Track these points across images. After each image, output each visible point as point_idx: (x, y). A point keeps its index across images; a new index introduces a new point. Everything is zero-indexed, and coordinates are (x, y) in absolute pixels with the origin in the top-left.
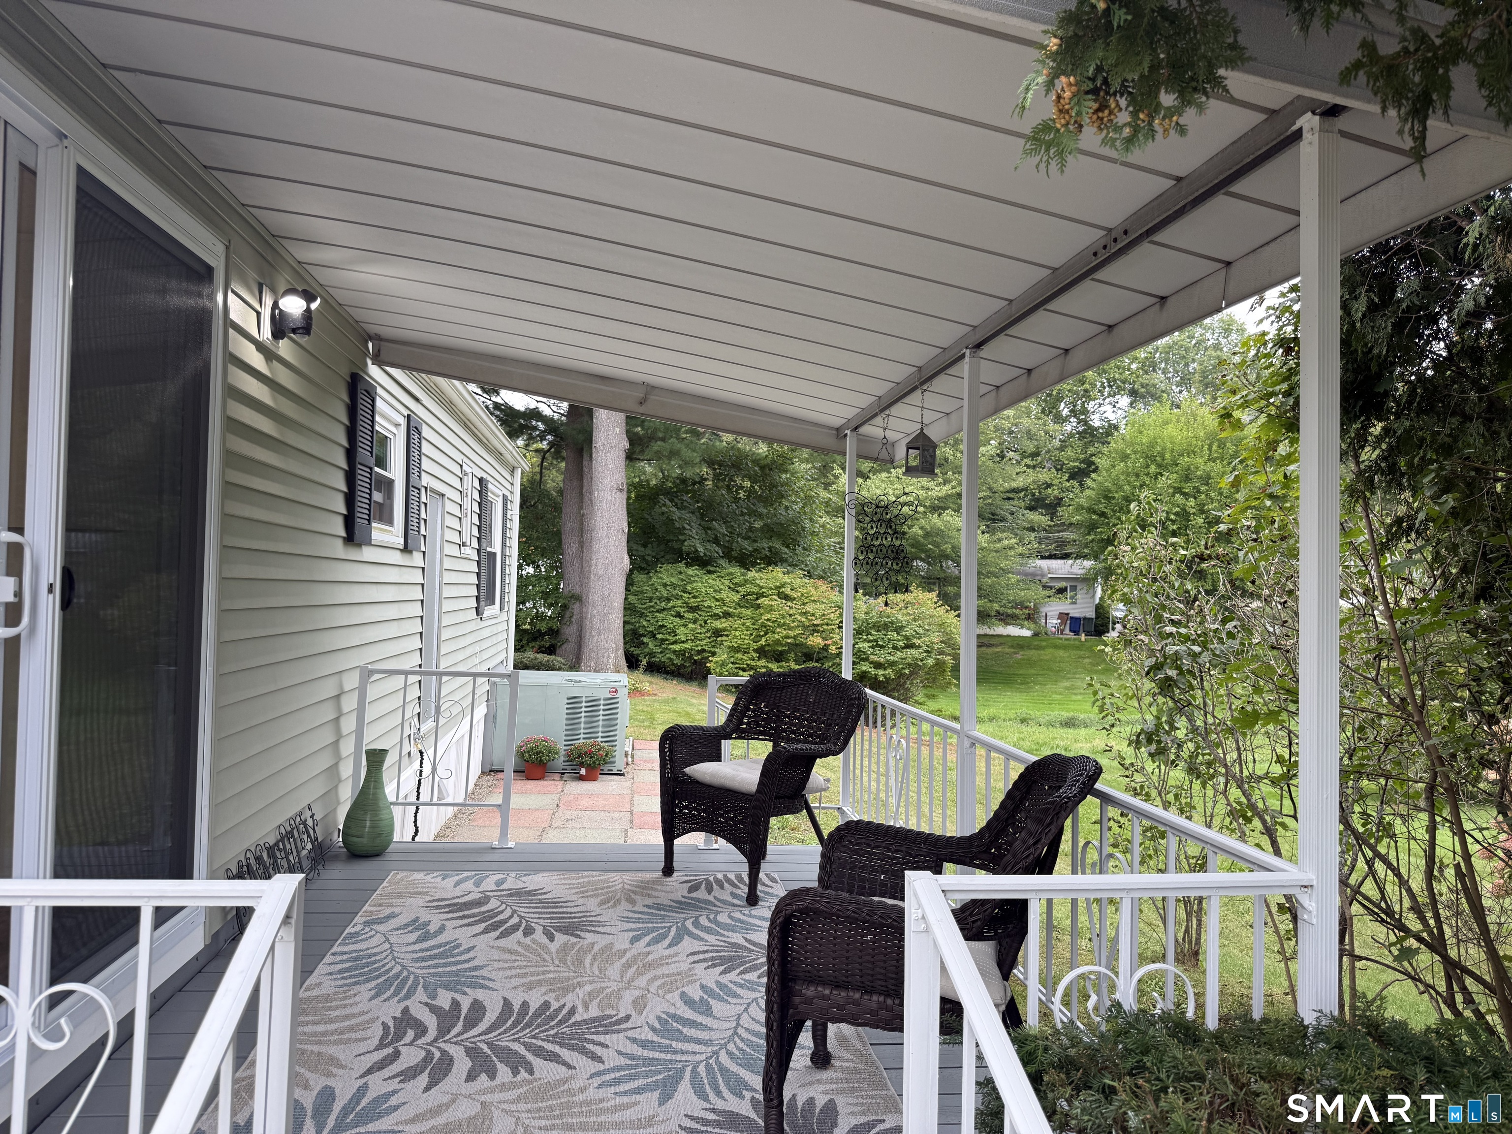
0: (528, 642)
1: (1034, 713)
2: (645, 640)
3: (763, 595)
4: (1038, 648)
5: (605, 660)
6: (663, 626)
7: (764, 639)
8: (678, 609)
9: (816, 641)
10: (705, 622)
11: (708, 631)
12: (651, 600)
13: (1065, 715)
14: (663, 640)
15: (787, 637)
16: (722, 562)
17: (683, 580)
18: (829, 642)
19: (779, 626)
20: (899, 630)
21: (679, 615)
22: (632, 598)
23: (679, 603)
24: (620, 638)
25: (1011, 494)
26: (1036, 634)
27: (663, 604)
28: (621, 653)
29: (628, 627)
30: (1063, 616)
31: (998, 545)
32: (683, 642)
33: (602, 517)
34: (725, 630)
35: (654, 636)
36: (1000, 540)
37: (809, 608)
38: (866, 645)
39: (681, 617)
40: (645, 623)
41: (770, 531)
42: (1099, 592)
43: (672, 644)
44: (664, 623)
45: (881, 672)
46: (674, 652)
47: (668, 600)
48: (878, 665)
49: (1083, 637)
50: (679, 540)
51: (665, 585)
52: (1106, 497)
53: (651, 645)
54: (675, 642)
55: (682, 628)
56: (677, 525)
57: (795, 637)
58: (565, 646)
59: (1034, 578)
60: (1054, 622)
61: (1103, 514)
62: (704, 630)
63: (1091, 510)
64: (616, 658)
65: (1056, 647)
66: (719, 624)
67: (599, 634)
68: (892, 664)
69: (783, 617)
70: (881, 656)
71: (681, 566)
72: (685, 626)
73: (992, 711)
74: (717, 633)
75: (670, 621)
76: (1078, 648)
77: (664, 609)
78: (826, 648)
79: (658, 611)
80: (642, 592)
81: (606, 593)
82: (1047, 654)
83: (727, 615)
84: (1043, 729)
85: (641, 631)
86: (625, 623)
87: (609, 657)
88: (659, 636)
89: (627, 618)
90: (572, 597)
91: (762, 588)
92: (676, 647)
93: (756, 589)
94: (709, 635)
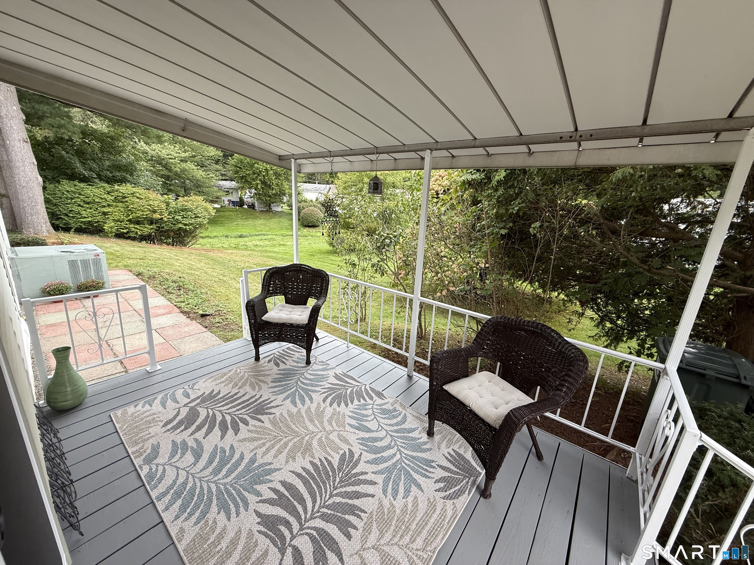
1: (229, 234)
2: (62, 217)
3: (125, 197)
4: (223, 211)
5: (39, 228)
7: (131, 216)
8: (79, 203)
9: (157, 216)
10: (97, 209)
11: (99, 213)
12: (61, 198)
13: (239, 234)
14: (73, 217)
15: (143, 215)
16: (96, 180)
17: (78, 189)
18: (163, 216)
19: (138, 211)
20: (191, 211)
21: (79, 205)
22: (48, 196)
23: (79, 200)
25: (209, 158)
26: (222, 207)
27: (69, 201)
28: (49, 224)
30: (229, 201)
31: (208, 176)
32: (86, 218)
33: (16, 155)
34: (109, 212)
35: (67, 215)
36: (208, 174)
37: (151, 203)
38: (180, 217)
39: (82, 206)
40: (60, 209)
41: (119, 168)
42: (240, 193)
44: (72, 209)
45: (188, 227)
46: (82, 222)
47: (72, 199)
48: (185, 225)
49: (237, 208)
51: (68, 191)
52: (241, 162)
53: (66, 219)
54: (81, 218)
55: (84, 212)
57: (146, 215)
59: (220, 188)
60: (227, 202)
61: (240, 168)
62: (96, 213)
63: (236, 166)
64: (46, 227)
65: (230, 211)
66: (105, 210)
68: (191, 224)
69: (139, 206)
70: (186, 221)
71: (76, 182)
72: (85, 210)
73: (215, 234)
74: (104, 214)
75: (76, 208)
76: (236, 211)
78: (162, 219)
79: (67, 204)
80: (54, 194)
81: (31, 195)
82: (227, 213)
83: (109, 206)
84: (234, 239)
85: (59, 213)
88: (71, 215)
91: (124, 194)
92: (83, 220)
93: (121, 194)
94: (100, 214)
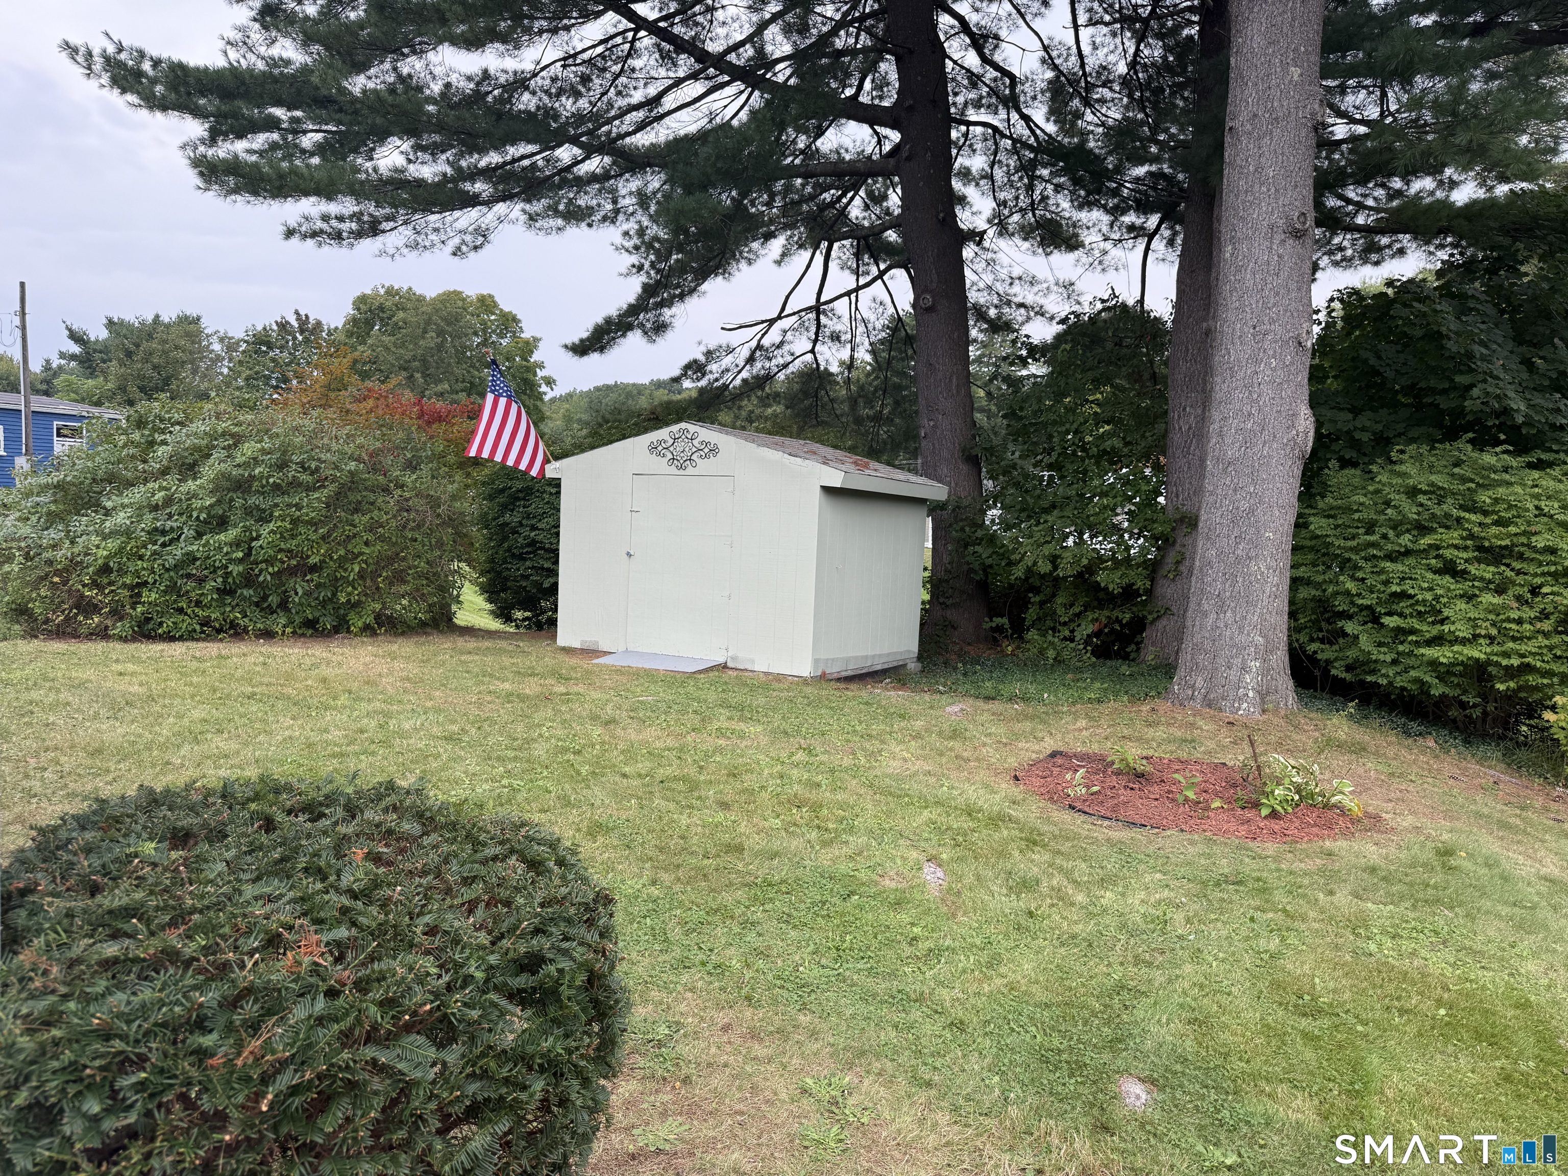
0: (1087, 607)
2: (1350, 627)
5: (1233, 674)
6: (1403, 595)
8: (1448, 553)
12: (1370, 528)
14: (1399, 632)
17: (1464, 480)
21: (1450, 569)
22: (1318, 524)
23: (1453, 537)
24: (1280, 622)
27: (1406, 540)
28: (1280, 658)
29: (1304, 593)
32: (1464, 642)
33: (1241, 309)
35: (1375, 619)
39: (1459, 575)
40: (1350, 585)
43: (1429, 643)
44: (1407, 586)
46: (1434, 664)
47: (1422, 529)
50: (1454, 387)
51: (1413, 492)
53: (1365, 642)
54: (1437, 641)
55: (1461, 605)
56: (1452, 346)
58: (1163, 622)
64: (1265, 671)
67: (1221, 609)
71: (1464, 448)
72: (1470, 598)
75: (1425, 584)
77: (1408, 553)
79: (1391, 557)
80: (1348, 510)
81: (1244, 505)
85: (1341, 605)
86: (1295, 583)
87: (1244, 669)
88: (1391, 621)
89: (1301, 572)
90: (1182, 520)
92: (1443, 654)
